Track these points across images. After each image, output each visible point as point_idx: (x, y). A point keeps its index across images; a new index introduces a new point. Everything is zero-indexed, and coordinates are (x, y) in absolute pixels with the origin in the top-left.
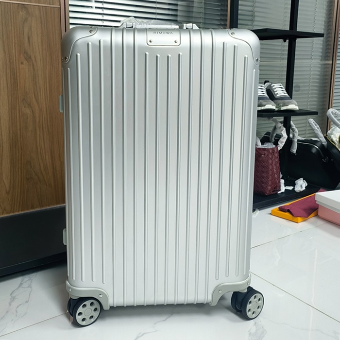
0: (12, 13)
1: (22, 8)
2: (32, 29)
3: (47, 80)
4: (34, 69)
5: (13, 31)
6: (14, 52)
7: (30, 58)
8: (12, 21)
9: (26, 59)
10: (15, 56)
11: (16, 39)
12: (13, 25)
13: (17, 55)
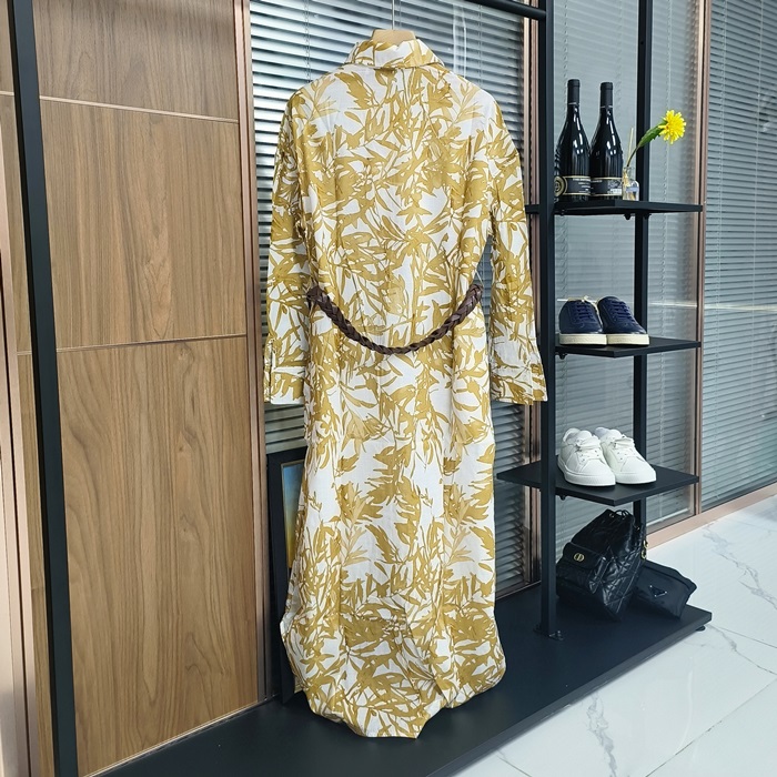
0: (164, 361)
1: (181, 350)
2: (199, 383)
3: (225, 471)
5: (166, 394)
6: (167, 431)
7: (195, 437)
8: (165, 375)
9: (188, 440)
10: (170, 439)
11: (170, 407)
12: (166, 382)
13: (172, 435)
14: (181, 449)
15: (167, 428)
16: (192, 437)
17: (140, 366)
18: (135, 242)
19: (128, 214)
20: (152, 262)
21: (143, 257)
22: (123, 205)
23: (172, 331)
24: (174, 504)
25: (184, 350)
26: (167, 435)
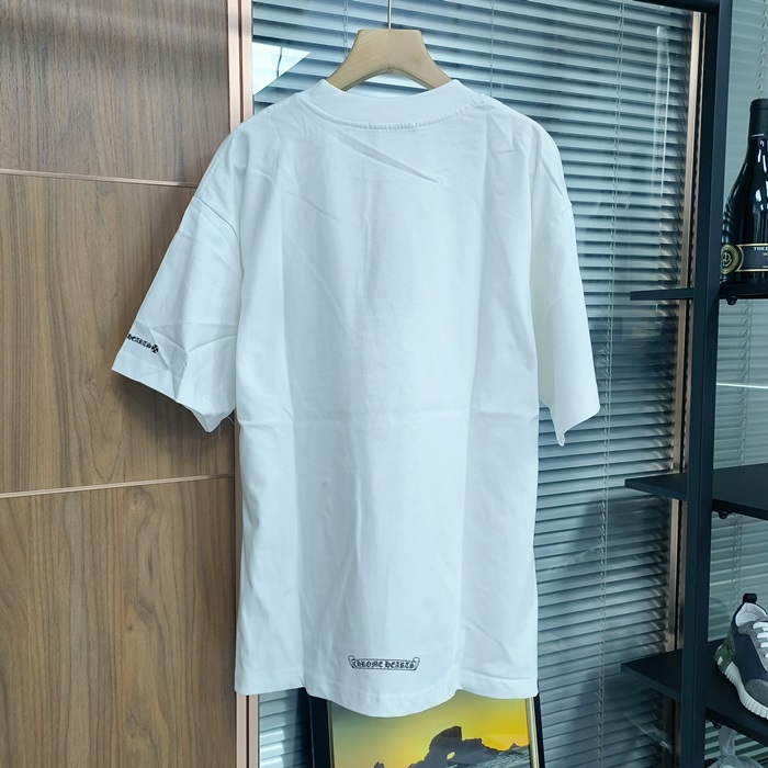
0: (109, 511)
1: (135, 496)
2: (161, 541)
4: (161, 638)
5: (110, 554)
6: (110, 605)
7: (152, 611)
9: (142, 616)
10: (114, 613)
11: (117, 573)
12: (111, 539)
13: (117, 608)
14: (130, 628)
15: (111, 599)
16: (146, 612)
17: (73, 518)
18: (70, 355)
19: (61, 317)
20: (94, 380)
21: (81, 375)
22: (54, 305)
23: (122, 472)
24: (119, 701)
25: (139, 496)
26: (111, 610)
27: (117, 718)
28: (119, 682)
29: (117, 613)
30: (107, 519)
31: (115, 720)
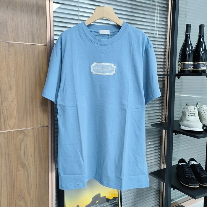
0: (13, 137)
1: (20, 133)
2: (27, 145)
3: (37, 178)
4: (28, 173)
5: (13, 150)
6: (13, 164)
7: (25, 165)
8: (13, 143)
9: (22, 167)
10: (14, 167)
11: (15, 155)
12: (13, 145)
13: (15, 165)
14: (19, 170)
15: (13, 162)
16: (23, 165)
17: (2, 140)
20: (8, 100)
21: (4, 99)
23: (16, 126)
24: (16, 191)
25: (21, 133)
26: (13, 166)
27: (15, 196)
28: (16, 186)
29: (15, 166)
30: (12, 140)
31: (14, 197)
